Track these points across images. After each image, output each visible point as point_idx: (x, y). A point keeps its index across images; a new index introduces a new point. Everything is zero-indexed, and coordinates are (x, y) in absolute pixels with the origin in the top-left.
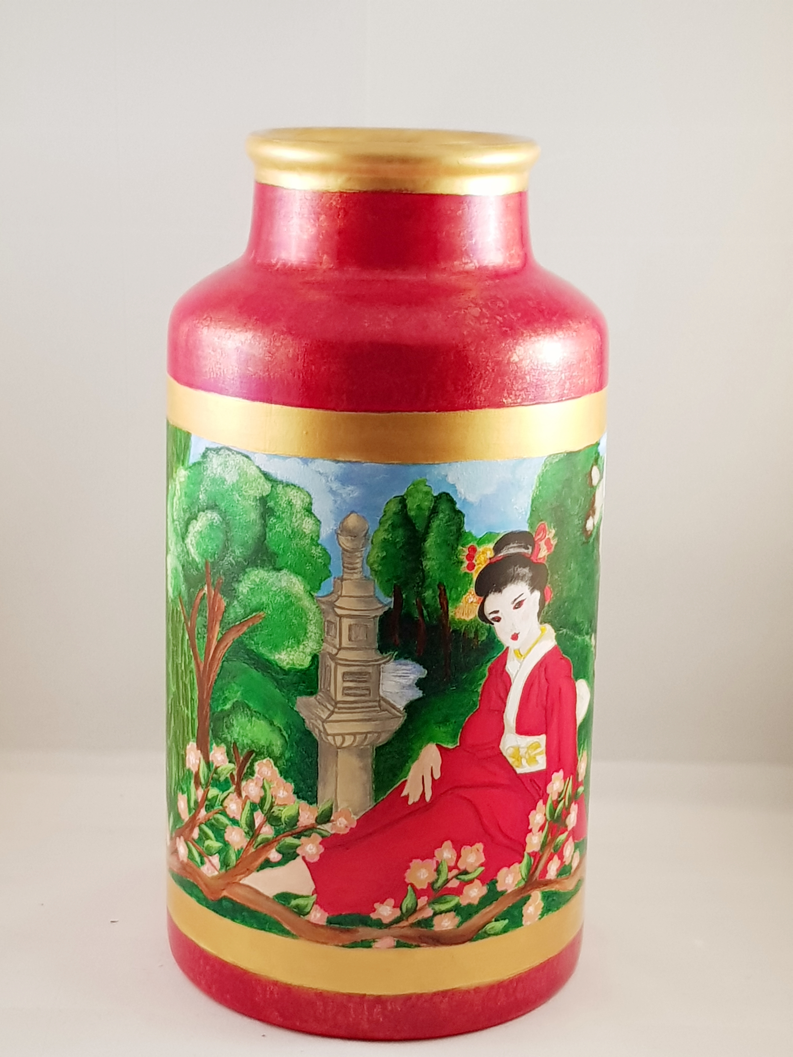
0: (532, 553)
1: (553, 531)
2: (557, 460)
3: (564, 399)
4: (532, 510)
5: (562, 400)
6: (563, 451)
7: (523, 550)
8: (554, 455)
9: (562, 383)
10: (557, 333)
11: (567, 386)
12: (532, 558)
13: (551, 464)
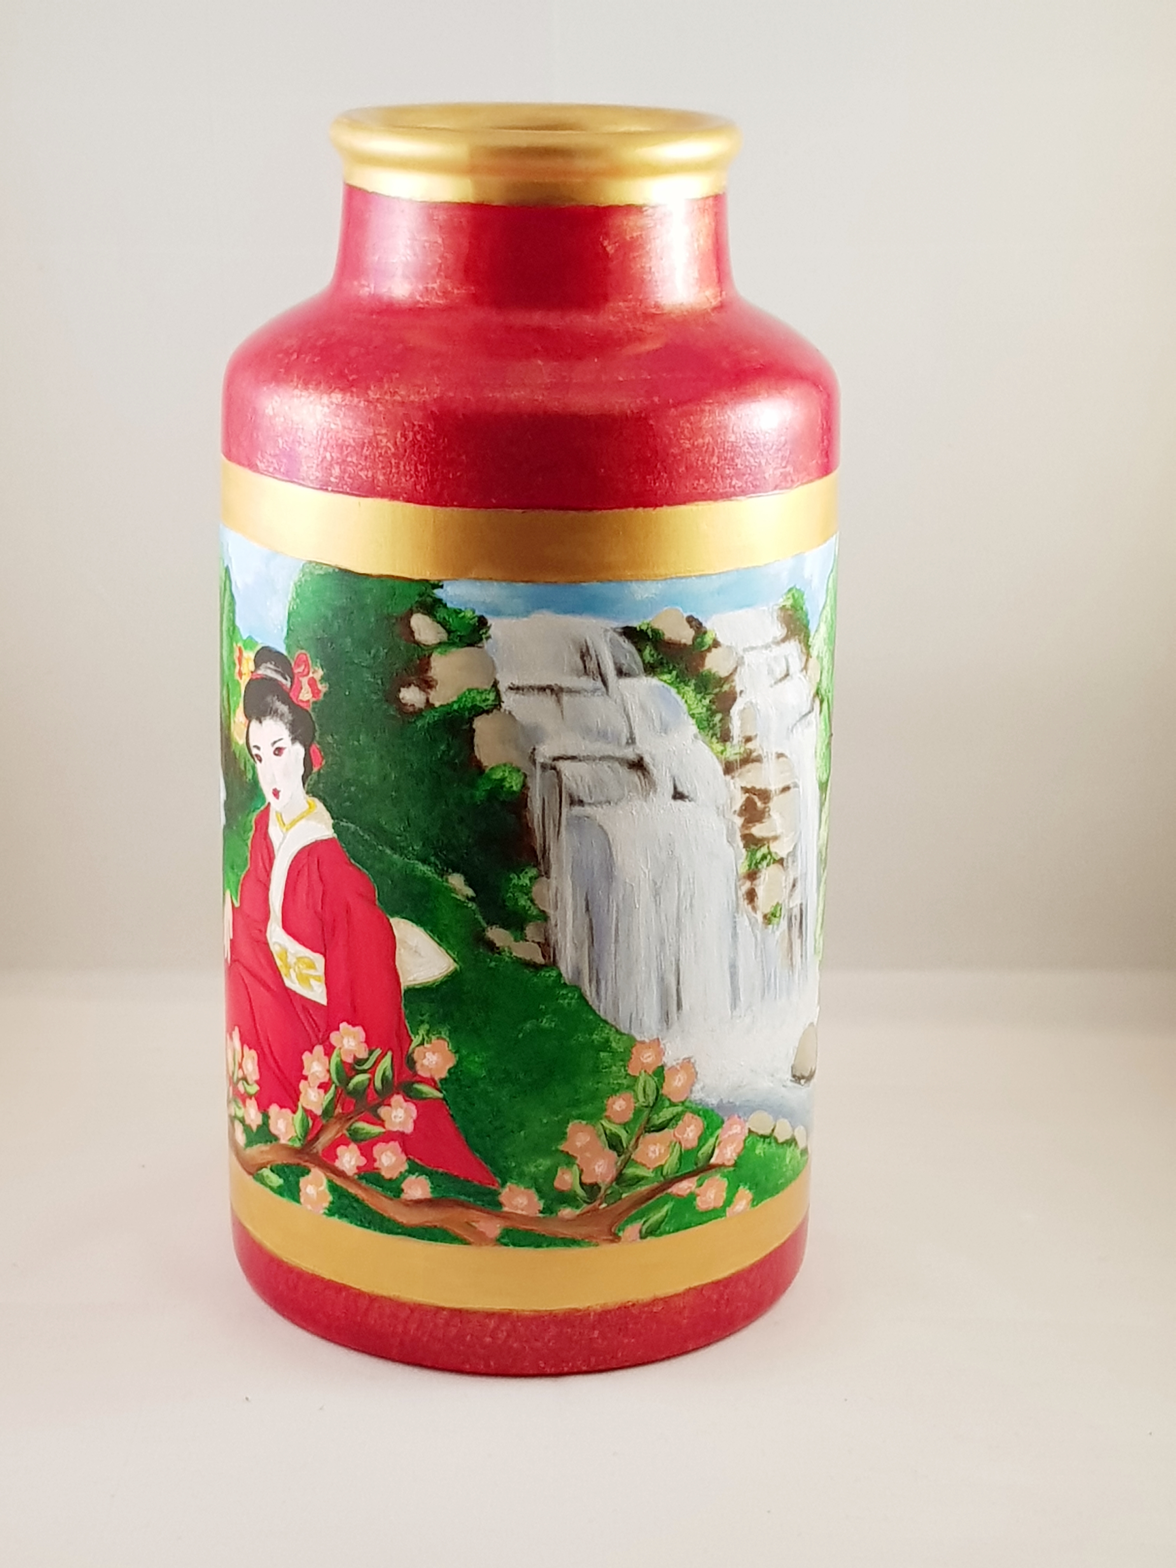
0: (292, 686)
1: (320, 673)
2: (322, 572)
3: (330, 489)
4: (289, 629)
5: (327, 490)
6: (333, 564)
7: (280, 678)
8: (317, 563)
9: (325, 464)
10: (333, 395)
11: (336, 471)
12: (291, 694)
13: (311, 574)
